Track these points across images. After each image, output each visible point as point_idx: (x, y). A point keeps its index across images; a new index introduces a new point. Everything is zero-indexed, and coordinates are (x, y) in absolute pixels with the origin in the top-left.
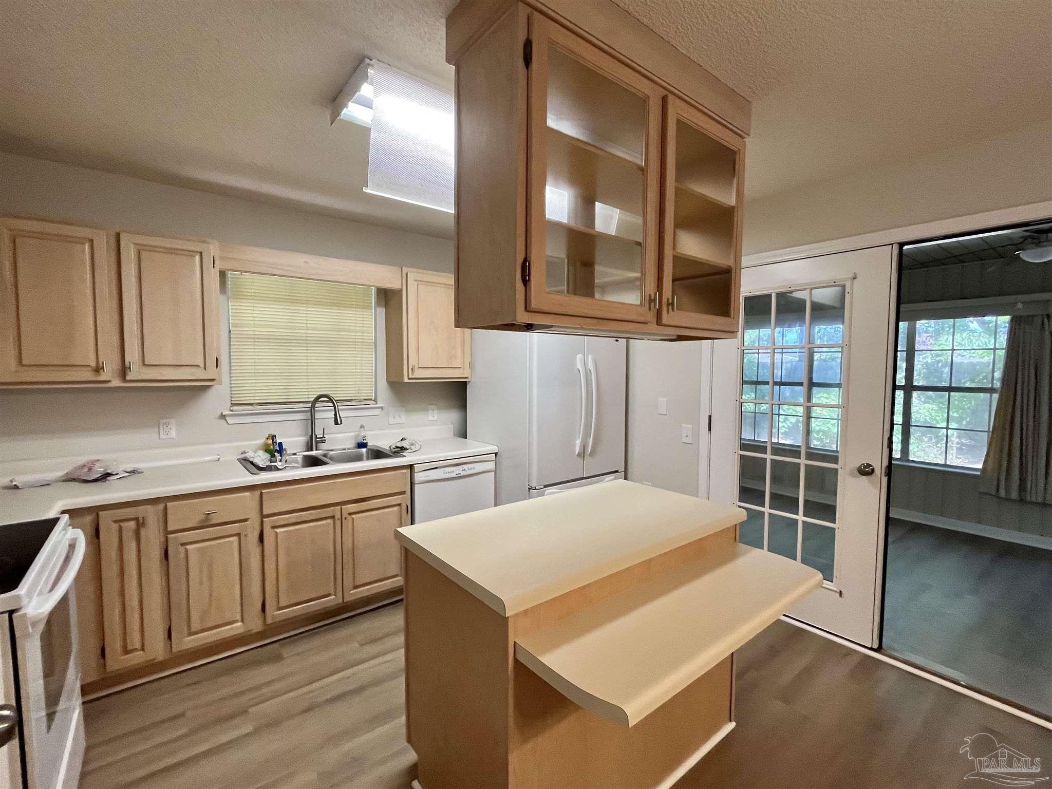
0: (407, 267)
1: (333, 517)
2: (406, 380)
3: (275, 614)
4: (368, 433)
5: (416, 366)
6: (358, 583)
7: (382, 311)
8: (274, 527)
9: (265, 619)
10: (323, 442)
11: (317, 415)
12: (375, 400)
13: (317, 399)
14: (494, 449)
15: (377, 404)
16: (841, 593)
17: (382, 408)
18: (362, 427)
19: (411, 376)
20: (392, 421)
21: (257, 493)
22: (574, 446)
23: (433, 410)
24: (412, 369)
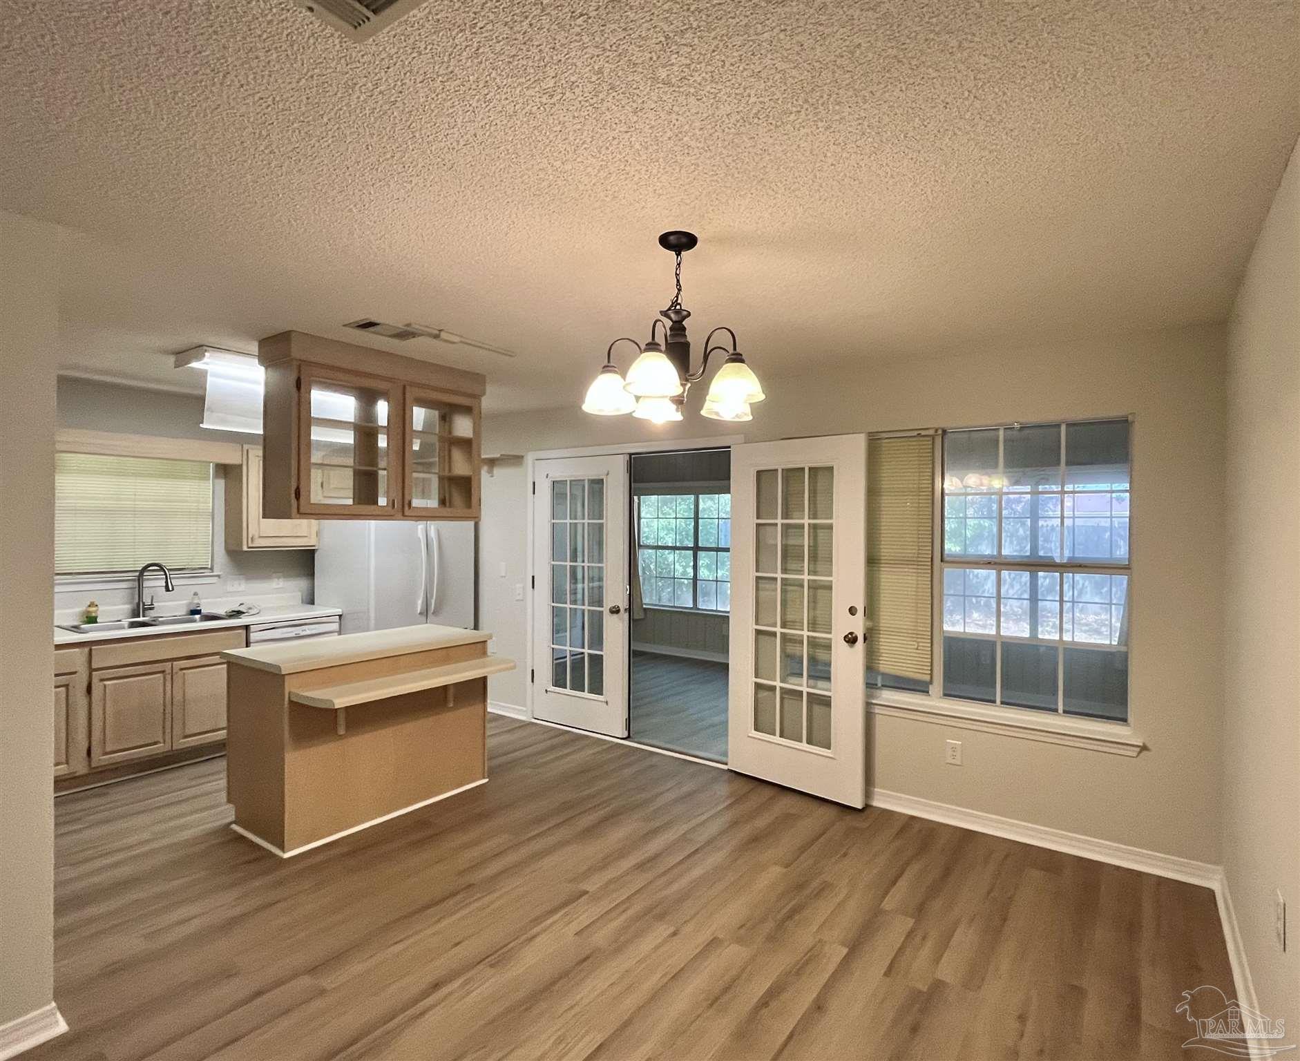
0: (248, 443)
1: (163, 672)
2: (245, 548)
3: (99, 759)
4: (203, 601)
5: (257, 536)
6: (188, 732)
7: (221, 483)
8: (102, 680)
9: (90, 762)
10: (151, 609)
11: (146, 584)
12: (212, 569)
13: (145, 569)
14: (339, 611)
15: (213, 572)
16: (607, 703)
17: (219, 576)
18: (196, 594)
19: (250, 545)
20: (230, 588)
21: (86, 650)
22: (415, 603)
23: (279, 578)
24: (252, 538)
